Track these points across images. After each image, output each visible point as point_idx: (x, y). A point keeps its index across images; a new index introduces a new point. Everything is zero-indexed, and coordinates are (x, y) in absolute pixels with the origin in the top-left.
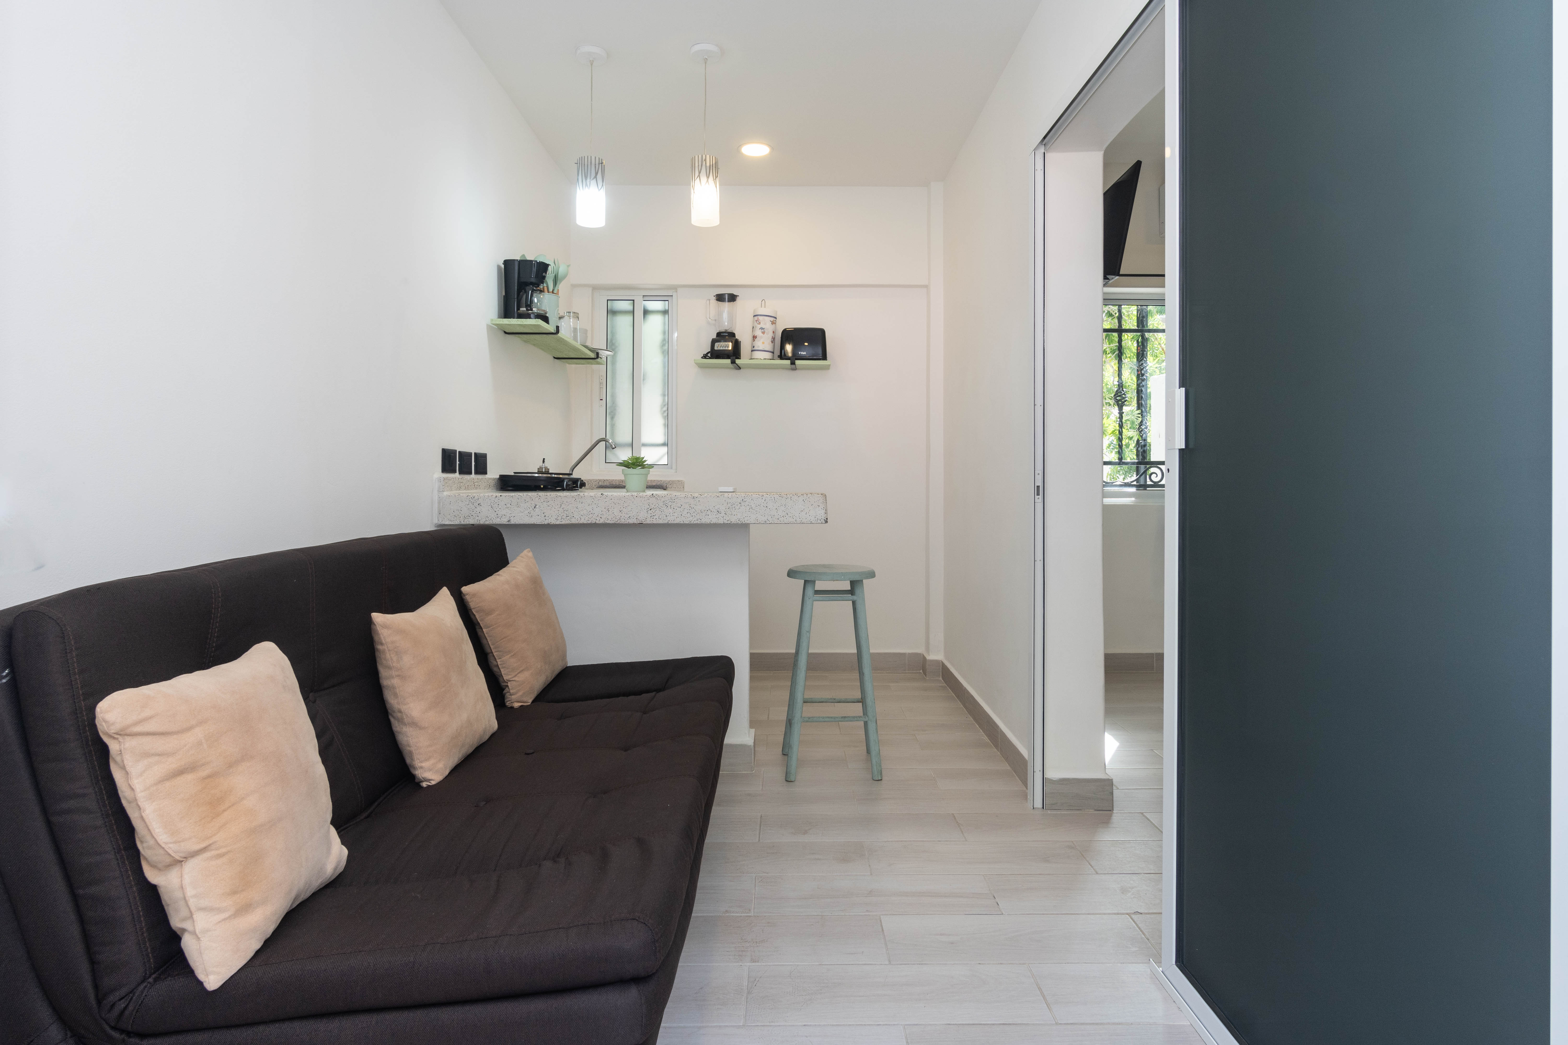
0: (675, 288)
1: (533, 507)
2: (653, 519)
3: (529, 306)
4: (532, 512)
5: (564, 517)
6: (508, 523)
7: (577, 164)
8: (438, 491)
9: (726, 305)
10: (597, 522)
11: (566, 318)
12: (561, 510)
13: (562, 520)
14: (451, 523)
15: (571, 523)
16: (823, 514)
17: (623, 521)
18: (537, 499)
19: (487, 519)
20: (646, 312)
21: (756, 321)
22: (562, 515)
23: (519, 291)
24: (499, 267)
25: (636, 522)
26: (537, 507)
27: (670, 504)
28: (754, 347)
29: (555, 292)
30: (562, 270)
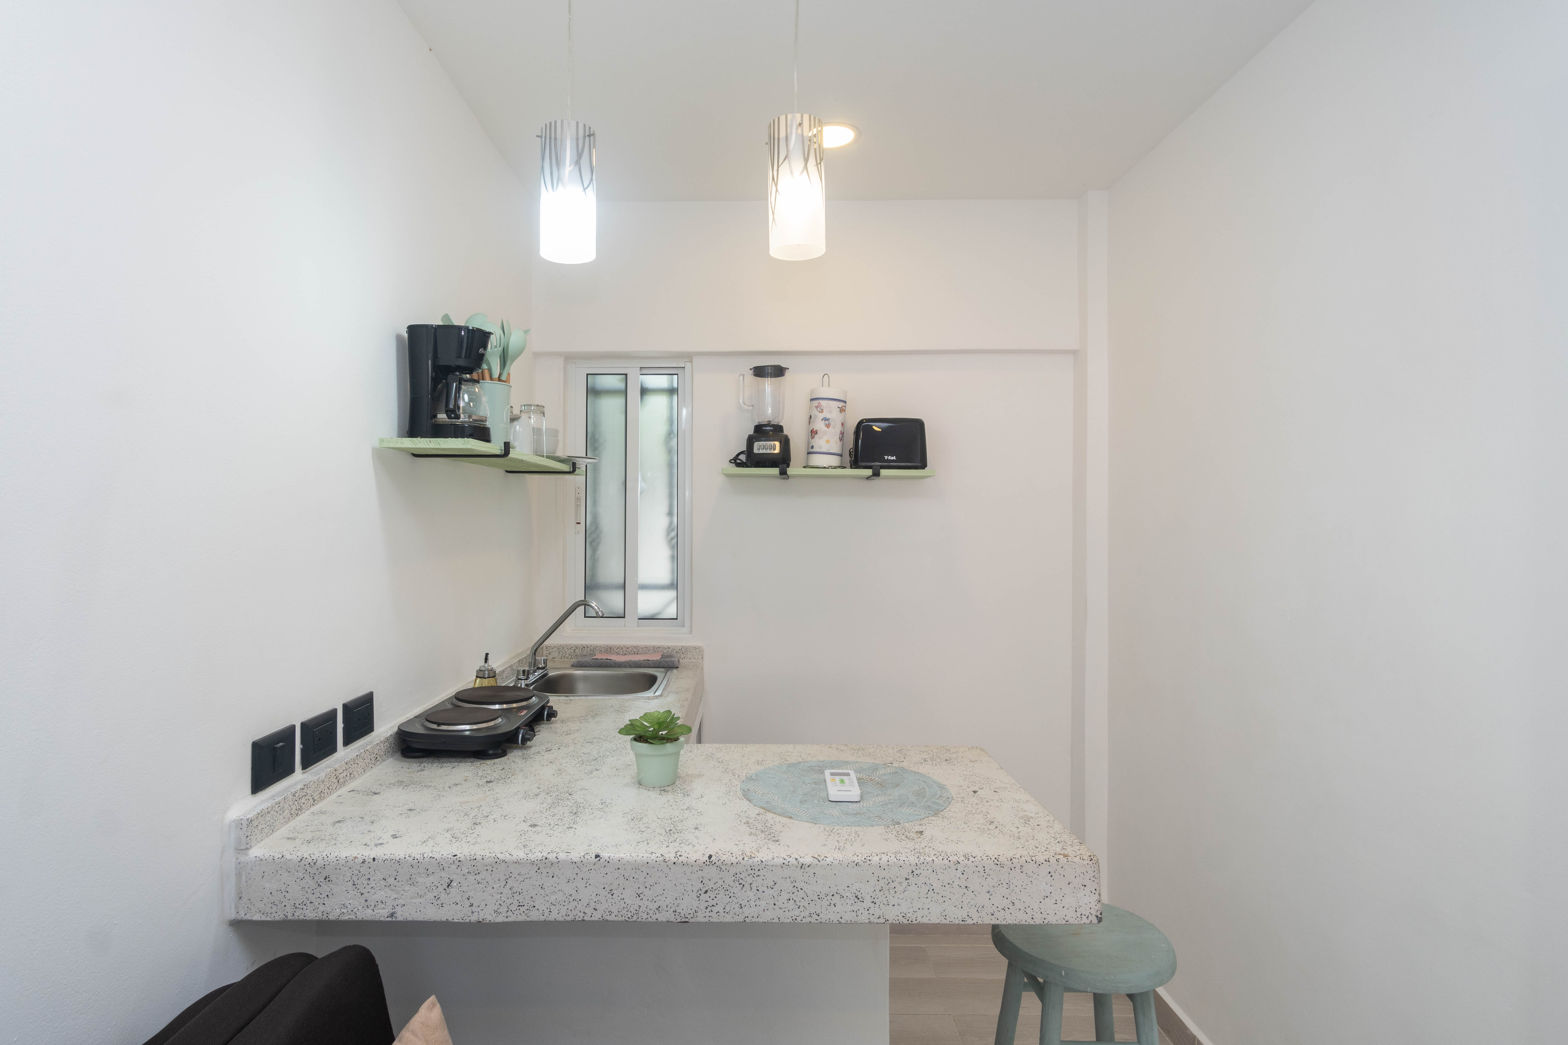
0: (689, 357)
1: (445, 886)
2: (711, 914)
3: (453, 412)
4: (443, 896)
5: (513, 907)
6: (389, 919)
7: (541, 137)
8: (236, 849)
9: (768, 384)
10: (587, 918)
11: (524, 416)
12: (506, 891)
13: (510, 913)
14: (264, 918)
15: (528, 919)
16: (1094, 903)
17: (645, 916)
18: (454, 867)
19: (345, 911)
20: (644, 391)
21: (817, 407)
22: (508, 902)
23: (436, 381)
24: (399, 338)
25: (672, 919)
26: (454, 884)
27: (749, 880)
28: (812, 447)
29: (504, 378)
30: (515, 339)
